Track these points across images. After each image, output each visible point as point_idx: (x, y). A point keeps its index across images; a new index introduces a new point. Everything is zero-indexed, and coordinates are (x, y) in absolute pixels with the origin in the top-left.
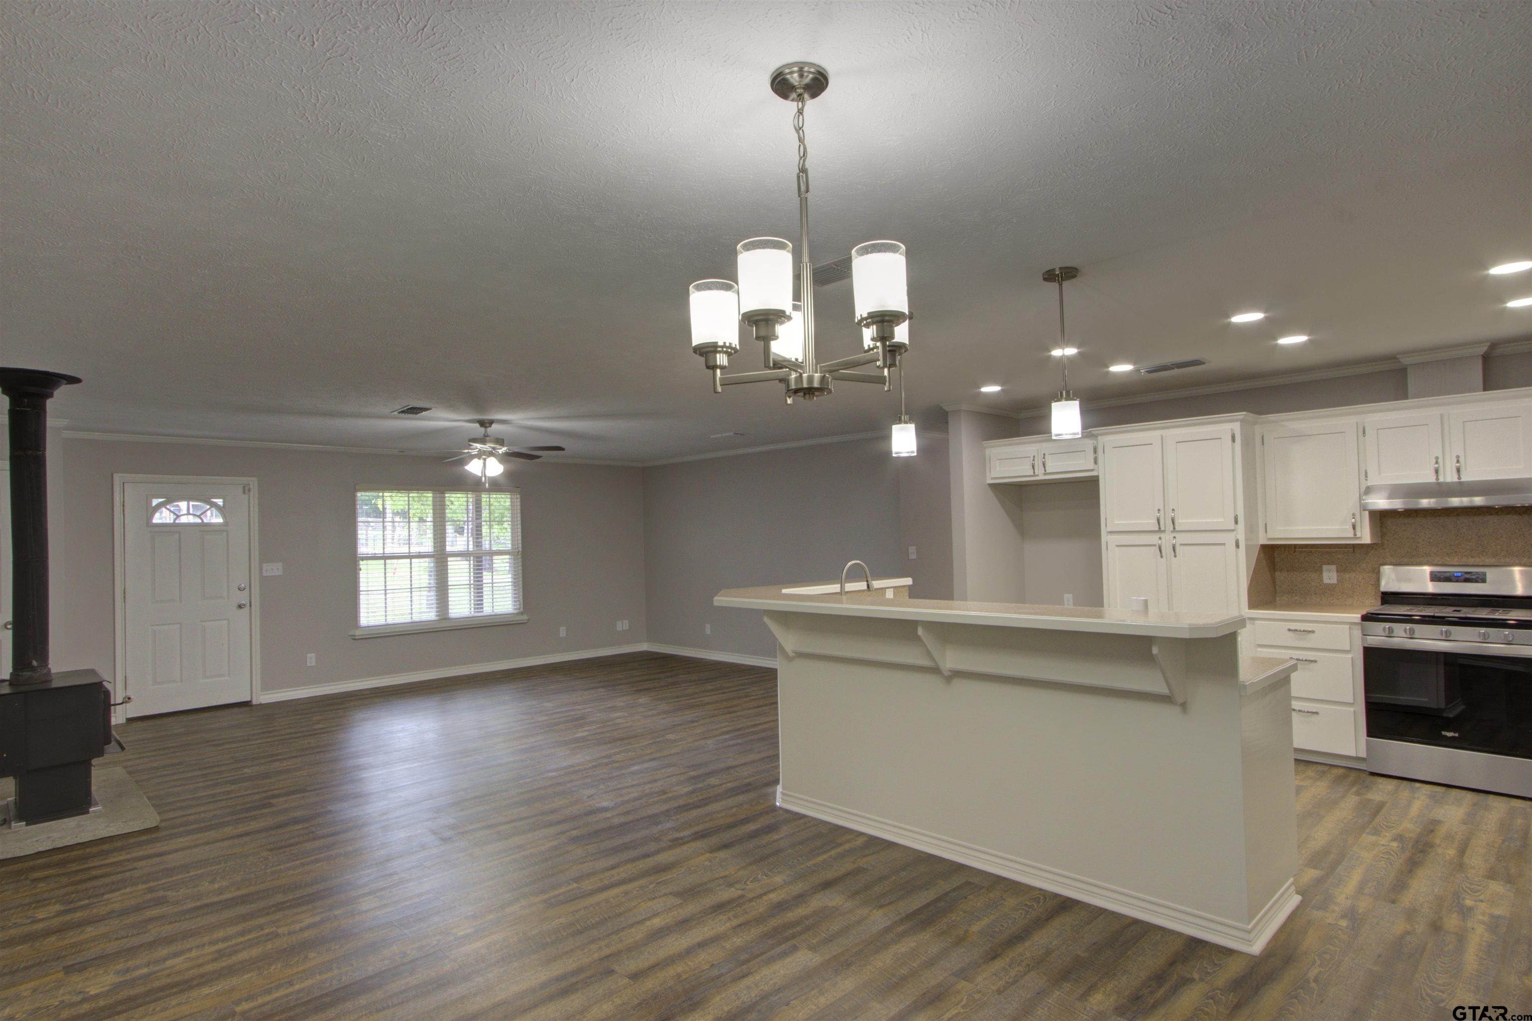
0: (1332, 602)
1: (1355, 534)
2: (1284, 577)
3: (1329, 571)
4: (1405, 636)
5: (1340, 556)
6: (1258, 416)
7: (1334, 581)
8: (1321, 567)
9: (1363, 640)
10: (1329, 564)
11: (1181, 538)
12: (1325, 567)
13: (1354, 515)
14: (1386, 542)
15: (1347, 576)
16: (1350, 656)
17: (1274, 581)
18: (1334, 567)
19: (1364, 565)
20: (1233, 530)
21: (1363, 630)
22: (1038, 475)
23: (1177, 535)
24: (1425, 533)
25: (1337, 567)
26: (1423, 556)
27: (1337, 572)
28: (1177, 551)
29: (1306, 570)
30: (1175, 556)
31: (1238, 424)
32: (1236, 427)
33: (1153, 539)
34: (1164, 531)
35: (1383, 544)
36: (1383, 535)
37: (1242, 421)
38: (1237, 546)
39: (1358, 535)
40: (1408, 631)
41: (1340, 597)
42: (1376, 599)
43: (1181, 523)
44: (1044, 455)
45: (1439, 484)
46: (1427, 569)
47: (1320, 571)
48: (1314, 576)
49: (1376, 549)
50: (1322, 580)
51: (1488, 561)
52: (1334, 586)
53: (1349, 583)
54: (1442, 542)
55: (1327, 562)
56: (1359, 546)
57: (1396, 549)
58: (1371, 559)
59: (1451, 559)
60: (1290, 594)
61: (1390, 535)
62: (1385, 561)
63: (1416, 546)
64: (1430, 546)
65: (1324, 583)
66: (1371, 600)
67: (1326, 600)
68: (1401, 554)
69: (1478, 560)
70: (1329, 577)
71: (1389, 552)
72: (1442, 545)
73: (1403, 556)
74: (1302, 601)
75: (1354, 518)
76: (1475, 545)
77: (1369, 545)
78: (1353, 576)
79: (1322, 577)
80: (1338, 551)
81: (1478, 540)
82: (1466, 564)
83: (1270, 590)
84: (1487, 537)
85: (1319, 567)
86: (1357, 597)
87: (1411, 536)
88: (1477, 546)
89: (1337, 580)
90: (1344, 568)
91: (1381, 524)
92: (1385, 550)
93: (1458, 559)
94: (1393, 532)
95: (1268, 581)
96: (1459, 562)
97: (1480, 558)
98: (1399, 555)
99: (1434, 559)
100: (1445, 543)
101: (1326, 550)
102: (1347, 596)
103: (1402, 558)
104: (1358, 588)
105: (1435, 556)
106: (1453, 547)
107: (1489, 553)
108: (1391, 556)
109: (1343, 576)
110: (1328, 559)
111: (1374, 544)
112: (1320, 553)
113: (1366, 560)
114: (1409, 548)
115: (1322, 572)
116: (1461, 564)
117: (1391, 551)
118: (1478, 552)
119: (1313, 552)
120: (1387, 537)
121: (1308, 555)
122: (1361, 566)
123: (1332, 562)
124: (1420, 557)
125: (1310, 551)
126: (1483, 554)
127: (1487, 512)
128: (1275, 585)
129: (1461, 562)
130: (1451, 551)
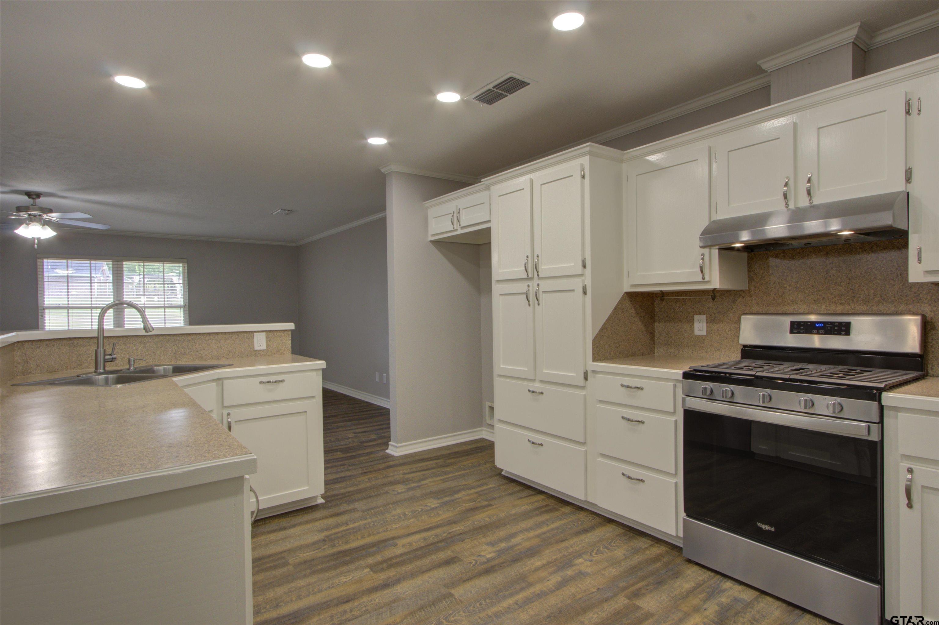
0: (701, 355)
1: (703, 278)
2: (662, 328)
3: (700, 321)
4: (725, 399)
5: (709, 305)
6: (622, 152)
7: (704, 333)
8: (693, 317)
9: (683, 400)
10: (700, 314)
11: (545, 285)
12: (696, 317)
13: (703, 255)
14: (753, 288)
15: (715, 327)
16: (673, 419)
17: (652, 334)
18: (704, 317)
20: (582, 275)
21: (684, 389)
22: (456, 230)
23: (541, 282)
24: (792, 277)
25: (707, 317)
26: (789, 304)
27: (707, 323)
28: (540, 299)
29: (680, 321)
30: (539, 305)
31: (587, 157)
32: (586, 160)
33: (522, 287)
34: (532, 279)
35: (749, 291)
36: (750, 280)
37: (591, 154)
38: (585, 293)
39: (707, 279)
41: (709, 350)
43: (545, 268)
44: (459, 210)
46: (787, 320)
47: (691, 321)
48: (687, 326)
49: (743, 297)
50: (693, 332)
51: (858, 308)
52: (704, 338)
53: (717, 335)
54: (810, 286)
55: (699, 311)
56: (726, 292)
57: (761, 296)
58: (736, 307)
59: (818, 306)
60: (666, 346)
61: (758, 280)
62: (751, 310)
63: (782, 292)
64: (797, 293)
65: (695, 334)
66: (737, 353)
67: (696, 353)
68: (768, 302)
69: (847, 307)
70: (700, 328)
71: (755, 300)
72: (809, 290)
73: (769, 304)
74: (676, 354)
75: (702, 259)
76: (845, 290)
77: (736, 293)
78: (721, 327)
79: (694, 328)
80: (707, 298)
81: (849, 283)
82: (834, 313)
83: (643, 341)
84: (859, 279)
85: (692, 317)
86: (724, 351)
87: (778, 281)
88: (847, 290)
89: (707, 331)
90: (712, 319)
91: (748, 262)
92: (751, 296)
93: (826, 306)
94: (760, 277)
95: (640, 331)
96: (827, 310)
97: (849, 305)
98: (765, 303)
99: (800, 307)
100: (812, 288)
101: (696, 298)
102: (715, 349)
103: (768, 306)
104: (725, 341)
105: (801, 303)
106: (821, 293)
107: (860, 299)
108: (757, 303)
109: (711, 327)
110: (700, 307)
111: (741, 291)
112: (693, 302)
113: (733, 310)
114: (775, 295)
115: (694, 322)
116: (829, 312)
117: (757, 299)
118: (848, 298)
119: (686, 301)
120: (754, 279)
121: (683, 304)
122: (729, 315)
123: (703, 312)
124: (786, 305)
125: (683, 299)
126: (853, 301)
127: (860, 248)
128: (654, 336)
129: (829, 310)
130: (819, 297)
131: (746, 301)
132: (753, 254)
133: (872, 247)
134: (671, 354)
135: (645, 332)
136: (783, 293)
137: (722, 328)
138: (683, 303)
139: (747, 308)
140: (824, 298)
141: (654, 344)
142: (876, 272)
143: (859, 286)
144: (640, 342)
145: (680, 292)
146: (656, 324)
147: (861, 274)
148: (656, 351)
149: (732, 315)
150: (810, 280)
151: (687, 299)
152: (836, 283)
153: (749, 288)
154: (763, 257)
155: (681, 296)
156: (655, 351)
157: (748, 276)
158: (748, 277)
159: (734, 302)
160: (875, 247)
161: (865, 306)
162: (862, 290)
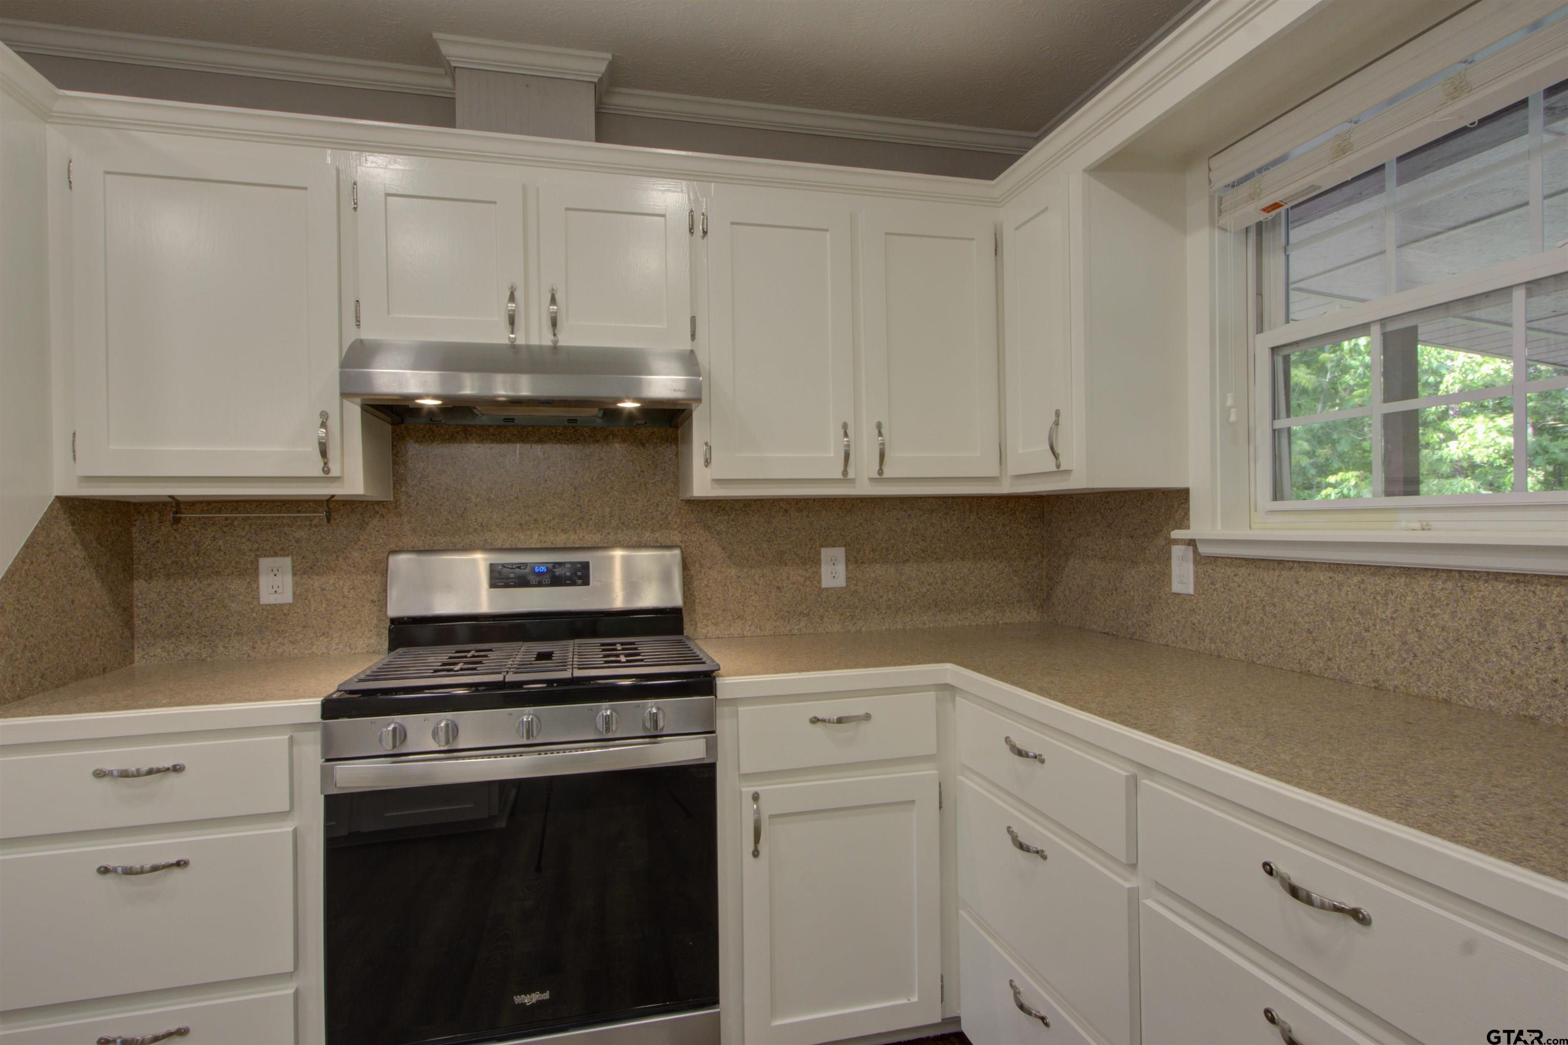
0: (279, 651)
1: (326, 469)
2: (159, 594)
3: (275, 572)
4: (436, 747)
5: (300, 534)
7: (286, 597)
8: (256, 562)
9: (327, 776)
10: (275, 554)
12: (265, 563)
13: (324, 416)
14: (403, 499)
15: (317, 582)
16: (287, 828)
17: (126, 611)
18: (286, 562)
19: (355, 554)
21: (328, 742)
24: (480, 479)
25: (293, 561)
26: (475, 530)
27: (294, 574)
29: (218, 573)
35: (396, 504)
36: (398, 480)
39: (335, 471)
40: (442, 735)
41: (300, 636)
42: (379, 635)
45: (514, 347)
46: (480, 561)
47: (253, 573)
48: (237, 585)
49: (382, 516)
50: (256, 597)
51: (589, 539)
52: (285, 611)
53: (321, 601)
54: (512, 498)
55: (271, 547)
56: (343, 505)
57: (422, 515)
58: (366, 537)
59: (526, 535)
60: (173, 640)
61: (414, 482)
62: (400, 544)
63: (463, 509)
64: (490, 510)
65: (262, 603)
66: (370, 638)
67: (265, 647)
68: (435, 527)
69: (572, 537)
70: (275, 588)
71: (409, 522)
72: (511, 504)
73: (438, 531)
74: (204, 655)
75: (323, 425)
76: (569, 507)
77: (367, 506)
78: (331, 582)
79: (258, 588)
80: (295, 518)
81: (574, 495)
82: (553, 546)
83: (105, 632)
84: (589, 489)
85: (252, 562)
86: (338, 635)
87: (455, 485)
88: (572, 507)
89: (294, 593)
90: (308, 565)
91: (393, 443)
92: (400, 515)
93: (539, 535)
94: (419, 476)
95: (97, 606)
96: (541, 541)
97: (576, 533)
98: (429, 529)
99: (497, 537)
100: (516, 501)
101: (264, 517)
102: (315, 633)
103: (435, 536)
104: (341, 612)
105: (498, 529)
106: (530, 511)
107: (591, 523)
108: (414, 530)
109: (304, 584)
110: (276, 539)
111: (378, 503)
112: (254, 527)
113: (360, 543)
114: (450, 512)
115: (257, 576)
116: (545, 545)
117: (413, 520)
118: (573, 520)
119: (236, 523)
120: (406, 480)
121: (225, 532)
122: (349, 556)
123: (282, 549)
124: (470, 533)
125: (226, 519)
126: (581, 525)
127: (590, 436)
128: (132, 617)
129: (545, 542)
130: (527, 517)
131: (388, 524)
132: (403, 428)
133: (607, 437)
134: (189, 657)
135: (109, 609)
136: (465, 509)
137: (333, 584)
138: (225, 529)
139: (392, 539)
140: (535, 520)
141: (133, 636)
142: (613, 478)
143: (589, 501)
144: (98, 636)
145: (216, 502)
146: (139, 585)
147: (592, 480)
148: (138, 654)
149: (356, 555)
150: (512, 486)
151: (236, 518)
152: (555, 493)
153: (394, 497)
154: (424, 436)
155: (220, 511)
156: (136, 655)
157: (393, 472)
158: (394, 475)
159: (362, 526)
160: (611, 437)
161: (599, 534)
162: (594, 508)
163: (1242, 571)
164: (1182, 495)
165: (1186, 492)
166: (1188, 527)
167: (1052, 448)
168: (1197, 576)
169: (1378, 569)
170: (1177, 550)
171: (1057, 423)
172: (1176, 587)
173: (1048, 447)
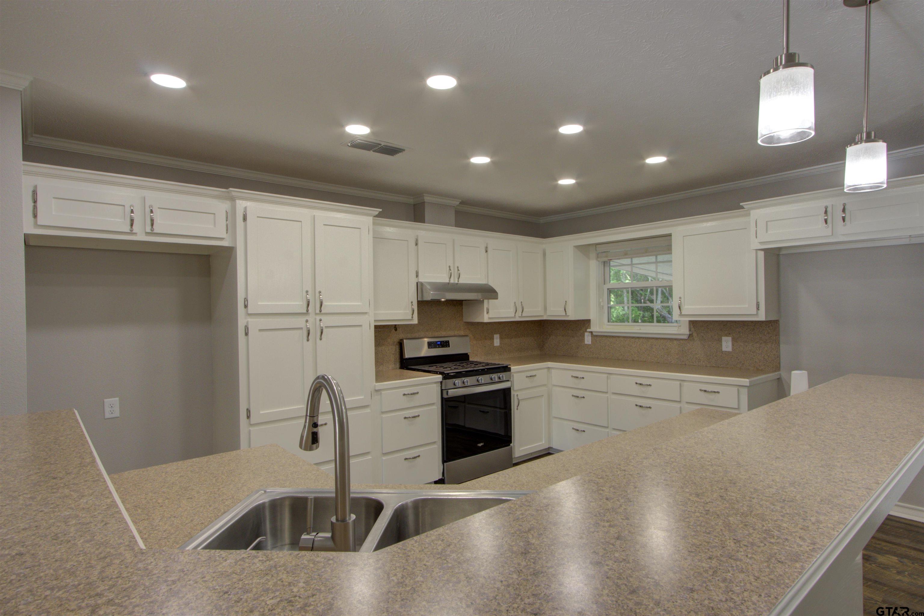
1: (413, 317)
4: (464, 386)
13: (412, 302)
20: (367, 313)
23: (323, 318)
28: (323, 334)
30: (321, 339)
31: (371, 218)
33: (300, 322)
38: (370, 327)
43: (328, 304)
44: (152, 207)
62: (399, 336)
73: (408, 332)
75: (413, 305)
76: (438, 324)
82: (442, 336)
93: (443, 333)
98: (406, 332)
99: (421, 334)
103: (407, 334)
108: (403, 332)
124: (415, 333)
126: (441, 330)
130: (429, 328)
163: (604, 338)
164: (589, 321)
165: (590, 320)
166: (590, 328)
167: (565, 310)
168: (592, 340)
169: (633, 337)
170: (586, 334)
171: (566, 304)
172: (586, 342)
173: (564, 309)
